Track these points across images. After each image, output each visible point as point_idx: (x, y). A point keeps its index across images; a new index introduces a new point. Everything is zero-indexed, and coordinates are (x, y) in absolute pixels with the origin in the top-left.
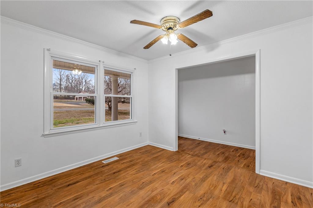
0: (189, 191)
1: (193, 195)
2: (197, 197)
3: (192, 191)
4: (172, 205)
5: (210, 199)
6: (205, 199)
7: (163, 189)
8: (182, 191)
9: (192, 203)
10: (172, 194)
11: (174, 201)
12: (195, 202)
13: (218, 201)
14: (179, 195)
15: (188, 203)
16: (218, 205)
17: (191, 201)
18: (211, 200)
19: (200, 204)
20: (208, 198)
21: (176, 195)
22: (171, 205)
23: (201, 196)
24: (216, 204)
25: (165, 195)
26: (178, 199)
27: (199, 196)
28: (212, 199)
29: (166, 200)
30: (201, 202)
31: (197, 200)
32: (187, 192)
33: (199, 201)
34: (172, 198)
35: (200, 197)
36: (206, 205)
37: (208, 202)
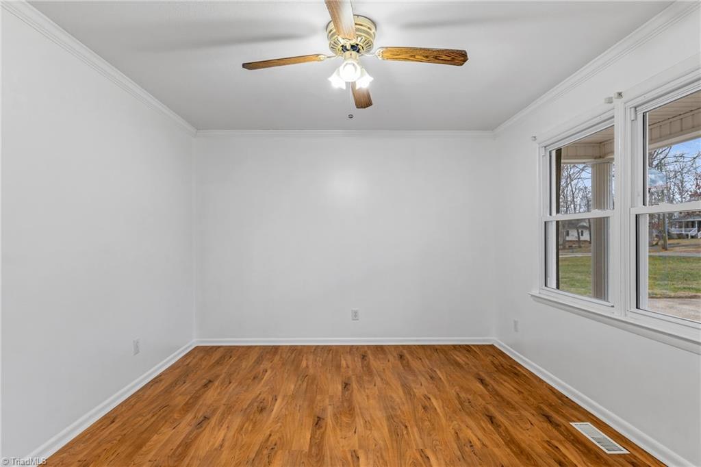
0: (304, 452)
1: (293, 449)
2: (282, 449)
3: (299, 457)
4: (314, 420)
5: (254, 455)
6: (266, 452)
7: (355, 432)
8: (318, 446)
9: (284, 435)
10: (330, 433)
11: (316, 424)
12: (280, 438)
13: (238, 459)
14: (316, 437)
15: (292, 432)
16: (237, 450)
17: (289, 436)
18: (252, 455)
19: (271, 438)
20: (260, 456)
21: (323, 434)
22: (316, 419)
23: (275, 454)
24: (241, 451)
25: (341, 426)
26: (313, 430)
27: (280, 452)
28: (250, 457)
29: (330, 421)
30: (269, 443)
31: (278, 443)
32: (306, 448)
33: (274, 443)
34: (324, 428)
35: (276, 451)
36: (259, 442)
37: (258, 448)
